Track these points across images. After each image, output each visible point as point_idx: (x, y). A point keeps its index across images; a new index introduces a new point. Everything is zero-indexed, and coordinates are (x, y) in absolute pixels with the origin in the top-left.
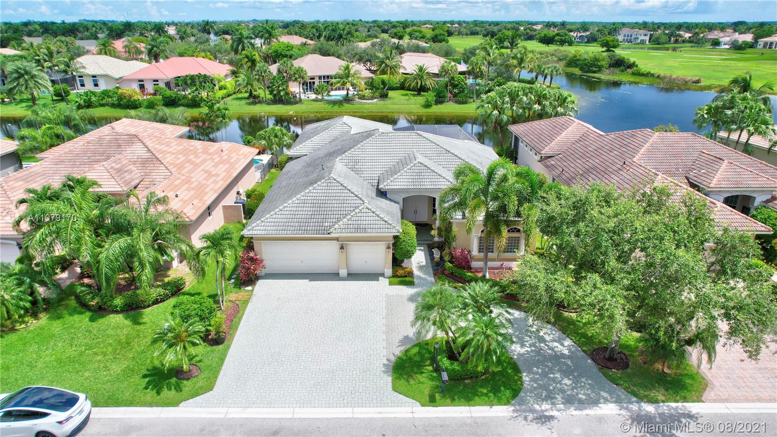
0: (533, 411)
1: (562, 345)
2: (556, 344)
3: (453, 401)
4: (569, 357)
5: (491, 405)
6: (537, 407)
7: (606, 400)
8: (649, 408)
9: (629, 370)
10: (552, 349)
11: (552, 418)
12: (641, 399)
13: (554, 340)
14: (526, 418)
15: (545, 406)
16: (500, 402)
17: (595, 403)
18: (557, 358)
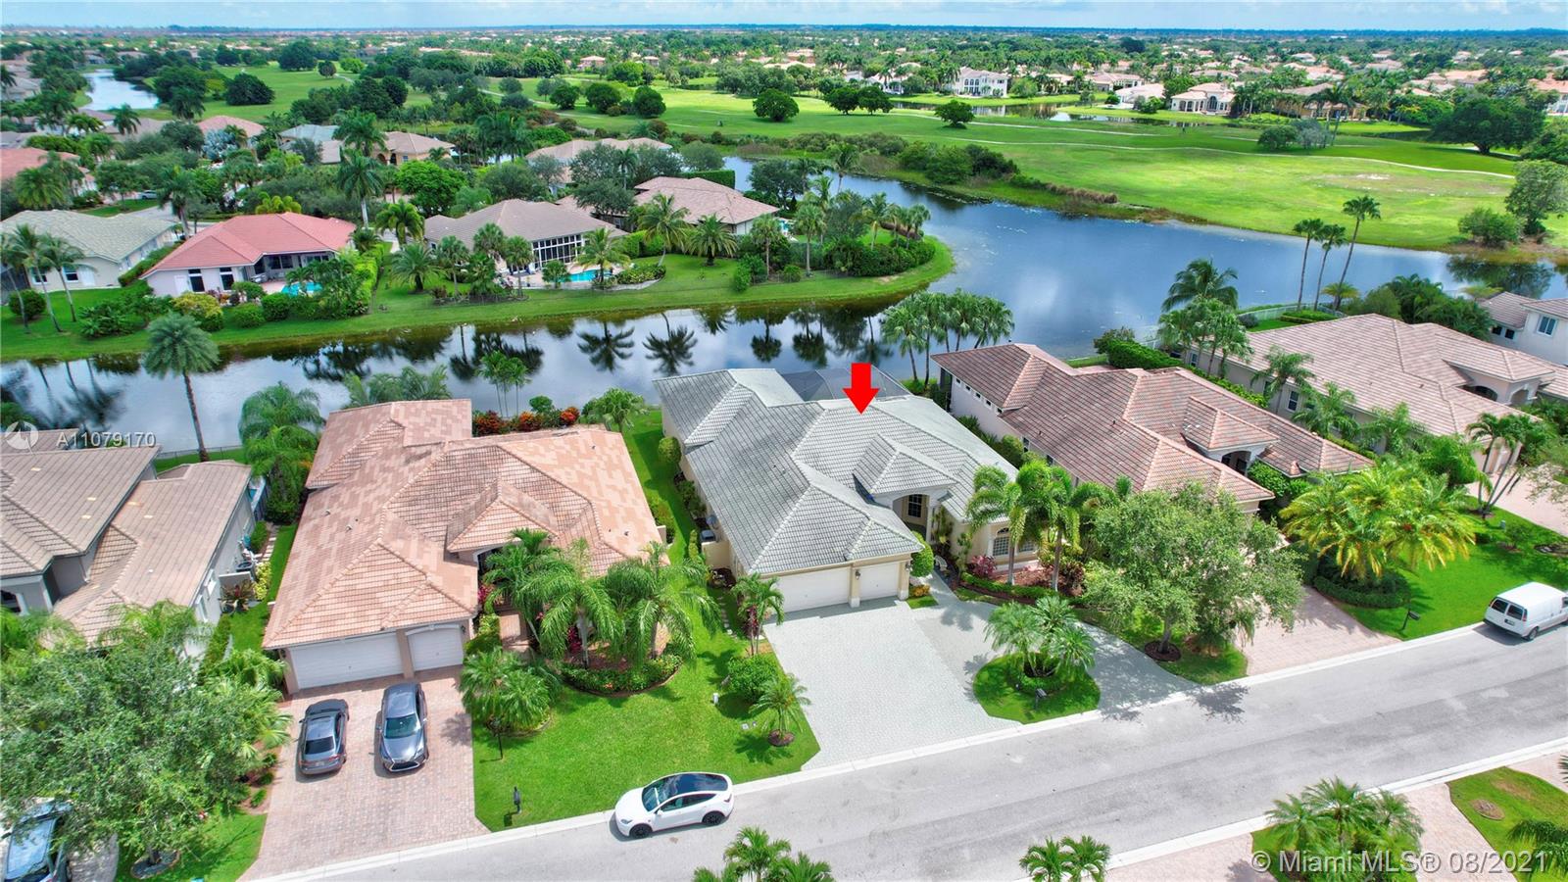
0: (1119, 711)
1: (1115, 645)
2: (1109, 646)
3: (1048, 717)
4: (1126, 657)
5: (1081, 712)
6: (1119, 706)
7: (1173, 691)
8: (1209, 690)
9: (1182, 660)
10: (1108, 651)
11: (1135, 714)
12: (1200, 683)
13: (1105, 643)
14: (1115, 718)
15: (1126, 705)
16: (1087, 709)
17: (1165, 694)
18: (1116, 659)
